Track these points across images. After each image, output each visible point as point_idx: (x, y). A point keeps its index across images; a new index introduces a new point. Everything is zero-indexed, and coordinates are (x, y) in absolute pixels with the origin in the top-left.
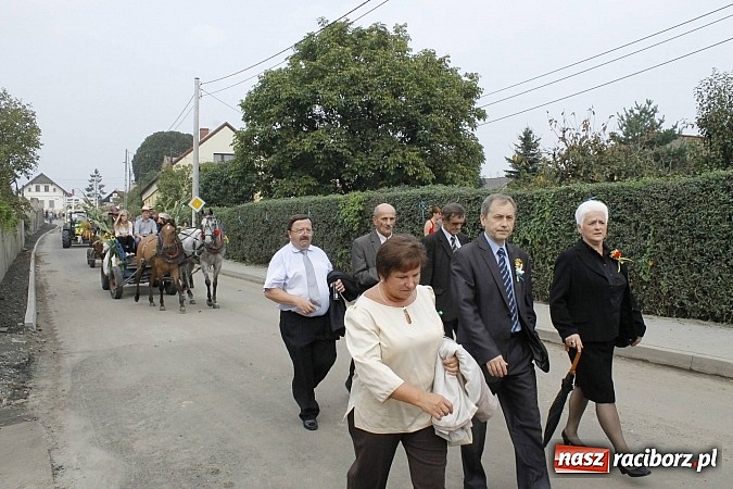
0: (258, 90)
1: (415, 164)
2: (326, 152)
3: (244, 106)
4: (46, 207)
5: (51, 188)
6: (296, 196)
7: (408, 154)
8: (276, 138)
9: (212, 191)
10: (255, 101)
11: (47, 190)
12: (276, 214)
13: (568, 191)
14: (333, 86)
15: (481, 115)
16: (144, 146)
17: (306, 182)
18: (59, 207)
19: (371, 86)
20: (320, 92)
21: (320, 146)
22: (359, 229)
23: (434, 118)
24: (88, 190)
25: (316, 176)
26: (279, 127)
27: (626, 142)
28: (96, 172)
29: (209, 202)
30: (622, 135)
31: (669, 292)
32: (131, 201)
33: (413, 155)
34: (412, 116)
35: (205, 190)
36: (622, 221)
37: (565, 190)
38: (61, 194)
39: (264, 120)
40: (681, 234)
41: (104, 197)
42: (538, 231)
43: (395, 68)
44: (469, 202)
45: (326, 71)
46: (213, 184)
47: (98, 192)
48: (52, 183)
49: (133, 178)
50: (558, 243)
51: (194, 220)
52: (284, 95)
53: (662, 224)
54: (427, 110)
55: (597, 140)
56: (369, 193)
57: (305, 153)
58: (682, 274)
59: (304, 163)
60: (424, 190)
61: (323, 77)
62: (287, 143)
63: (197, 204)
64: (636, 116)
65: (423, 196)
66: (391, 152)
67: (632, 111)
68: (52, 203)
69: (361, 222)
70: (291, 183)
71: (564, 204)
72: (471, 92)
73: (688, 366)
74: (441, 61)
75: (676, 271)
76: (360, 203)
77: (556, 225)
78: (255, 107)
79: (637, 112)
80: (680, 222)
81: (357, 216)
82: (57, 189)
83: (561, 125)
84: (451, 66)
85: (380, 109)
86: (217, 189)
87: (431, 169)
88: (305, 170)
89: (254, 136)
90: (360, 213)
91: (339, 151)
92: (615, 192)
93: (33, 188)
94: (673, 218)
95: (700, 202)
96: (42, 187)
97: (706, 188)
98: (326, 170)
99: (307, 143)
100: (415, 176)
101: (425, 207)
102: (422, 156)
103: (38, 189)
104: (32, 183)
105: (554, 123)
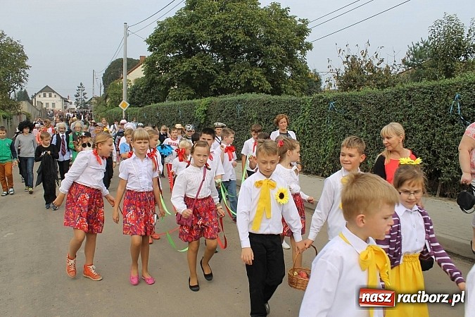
0: (157, 31)
1: (259, 79)
2: (199, 72)
3: (148, 42)
4: (50, 107)
5: (53, 95)
6: (181, 100)
7: (254, 72)
8: (168, 62)
9: (136, 97)
10: (156, 38)
11: (50, 96)
14: (204, 27)
15: (309, 47)
16: (109, 67)
17: (187, 92)
18: (59, 106)
19: (230, 27)
20: (195, 31)
21: (195, 68)
23: (272, 48)
24: (76, 96)
25: (194, 88)
26: (172, 55)
28: (81, 84)
29: (132, 103)
30: (410, 61)
32: (99, 104)
34: (258, 47)
35: (133, 97)
36: (350, 119)
38: (59, 98)
41: (86, 100)
42: (302, 125)
43: (246, 15)
44: (264, 105)
45: (200, 18)
46: (137, 92)
47: (83, 97)
48: (54, 92)
49: (103, 88)
50: (312, 133)
52: (172, 34)
54: (269, 43)
56: (213, 99)
57: (185, 73)
59: (187, 79)
60: (242, 96)
61: (198, 21)
62: (175, 65)
63: (124, 105)
64: (421, 48)
65: (239, 101)
66: (243, 71)
68: (54, 104)
69: (206, 117)
71: (318, 107)
72: (302, 31)
74: (283, 11)
76: (206, 105)
77: (311, 121)
78: (155, 42)
79: (422, 45)
81: (203, 114)
82: (57, 96)
84: (290, 14)
85: (235, 43)
86: (139, 96)
87: (272, 82)
88: (187, 83)
89: (155, 62)
90: (205, 112)
91: (208, 70)
92: (347, 98)
93: (42, 94)
94: (377, 116)
95: (393, 106)
96: (47, 94)
97: (397, 96)
98: (200, 84)
99: (186, 66)
100: (258, 87)
101: (240, 108)
102: (265, 74)
103: (45, 96)
104: (41, 92)
105: (341, 52)
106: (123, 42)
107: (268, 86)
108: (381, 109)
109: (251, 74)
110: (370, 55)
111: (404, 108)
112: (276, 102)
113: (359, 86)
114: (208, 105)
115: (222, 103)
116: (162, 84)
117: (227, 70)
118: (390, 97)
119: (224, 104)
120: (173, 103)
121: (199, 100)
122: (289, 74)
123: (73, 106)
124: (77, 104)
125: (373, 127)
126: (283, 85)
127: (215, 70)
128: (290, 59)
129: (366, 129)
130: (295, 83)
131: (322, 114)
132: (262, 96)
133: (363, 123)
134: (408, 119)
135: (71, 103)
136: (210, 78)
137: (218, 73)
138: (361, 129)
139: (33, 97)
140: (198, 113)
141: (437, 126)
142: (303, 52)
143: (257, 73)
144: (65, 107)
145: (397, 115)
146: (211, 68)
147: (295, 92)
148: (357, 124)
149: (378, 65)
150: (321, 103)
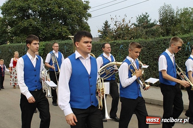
1: (66, 32)
2: (33, 27)
3: (2, 9)
8: (14, 21)
10: (6, 7)
12: (13, 49)
13: (114, 43)
20: (31, 5)
21: (31, 25)
22: (43, 55)
26: (16, 17)
27: (139, 26)
30: (137, 24)
31: (146, 77)
33: (65, 29)
34: (65, 15)
37: (113, 43)
39: (9, 14)
40: (150, 58)
52: (17, 5)
53: (144, 54)
54: (70, 13)
55: (127, 25)
56: (47, 42)
57: (25, 27)
58: (150, 71)
62: (18, 23)
64: (142, 18)
66: (57, 28)
67: (141, 16)
70: (20, 38)
71: (113, 47)
72: (86, 8)
73: (150, 102)
75: (148, 70)
76: (44, 46)
78: (6, 9)
79: (142, 16)
80: (150, 54)
81: (42, 51)
83: (115, 20)
85: (53, 12)
88: (25, 33)
90: (44, 49)
91: (38, 27)
94: (147, 52)
95: (156, 47)
101: (66, 48)
102: (68, 29)
105: (113, 19)
108: (149, 49)
109: (62, 29)
111: (162, 48)
125: (145, 58)
127: (42, 26)
141: (179, 57)
142: (87, 19)
145: (159, 52)
149: (131, 26)
150: (115, 45)
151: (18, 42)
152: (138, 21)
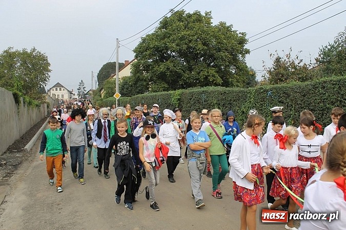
0: (141, 44)
1: (213, 76)
2: (171, 72)
3: (135, 51)
4: (60, 98)
5: (62, 89)
7: (210, 71)
8: (149, 65)
9: (125, 90)
10: (140, 48)
11: (60, 90)
14: (174, 41)
15: (248, 52)
16: (102, 69)
17: (163, 86)
18: (66, 97)
19: (192, 40)
20: (168, 44)
21: (168, 69)
23: (222, 54)
24: (78, 89)
25: (168, 83)
28: (82, 81)
29: (123, 94)
30: (321, 59)
34: (212, 53)
35: (123, 89)
39: (144, 57)
41: (86, 92)
42: (248, 107)
43: (203, 32)
45: (171, 34)
46: (125, 86)
47: (83, 90)
48: (63, 87)
49: (97, 84)
51: (117, 103)
52: (152, 46)
56: (184, 90)
57: (162, 72)
59: (162, 77)
60: (205, 89)
61: (169, 37)
62: (154, 67)
63: (117, 96)
64: (329, 49)
65: (203, 92)
66: (202, 70)
67: (326, 47)
68: (63, 95)
71: (259, 95)
72: (242, 41)
74: (228, 27)
78: (140, 51)
79: (329, 47)
80: (304, 103)
82: (65, 89)
84: (233, 29)
85: (196, 51)
86: (127, 89)
87: (222, 78)
88: (162, 80)
89: (140, 65)
90: (179, 99)
91: (177, 71)
92: (280, 89)
93: (54, 89)
94: (302, 101)
95: (312, 93)
96: (58, 89)
97: (315, 87)
98: (172, 80)
99: (162, 68)
100: (213, 81)
101: (204, 97)
102: (217, 72)
103: (56, 90)
104: (54, 87)
105: (272, 56)
106: (116, 51)
107: (220, 80)
108: (304, 96)
109: (208, 72)
110: (293, 57)
111: (321, 94)
112: (230, 92)
113: (286, 79)
114: (180, 95)
115: (190, 93)
116: (145, 80)
117: (191, 70)
118: (310, 87)
119: (192, 94)
120: (155, 94)
121: (173, 91)
122: (233, 72)
123: (76, 97)
124: (79, 95)
125: (299, 108)
126: (230, 79)
128: (234, 61)
129: (295, 109)
130: (238, 78)
131: (263, 100)
132: (220, 88)
133: (292, 105)
134: (323, 102)
135: (74, 95)
136: (179, 76)
137: (184, 72)
138: (291, 109)
139: (48, 91)
140: (174, 100)
142: (243, 56)
143: (212, 71)
144: (71, 97)
145: (316, 99)
146: (180, 69)
147: (239, 84)
148: (287, 106)
149: (299, 64)
150: (262, 92)
151: (154, 92)
152: (322, 54)
